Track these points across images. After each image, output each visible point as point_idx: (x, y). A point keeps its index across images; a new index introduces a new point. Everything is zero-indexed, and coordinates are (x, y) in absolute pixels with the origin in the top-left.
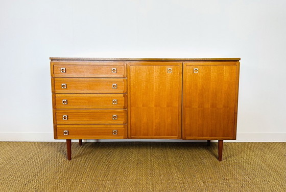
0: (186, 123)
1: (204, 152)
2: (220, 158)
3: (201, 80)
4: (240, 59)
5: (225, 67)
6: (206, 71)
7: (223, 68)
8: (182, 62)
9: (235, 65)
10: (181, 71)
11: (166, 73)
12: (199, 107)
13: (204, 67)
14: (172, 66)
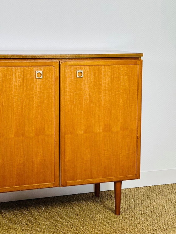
0: (67, 159)
1: (93, 206)
2: (117, 212)
3: (87, 89)
4: (142, 55)
5: (122, 68)
6: (95, 73)
7: (119, 69)
8: (58, 61)
9: (135, 64)
10: (58, 75)
11: (33, 79)
12: (85, 132)
13: (91, 68)
14: (42, 68)
